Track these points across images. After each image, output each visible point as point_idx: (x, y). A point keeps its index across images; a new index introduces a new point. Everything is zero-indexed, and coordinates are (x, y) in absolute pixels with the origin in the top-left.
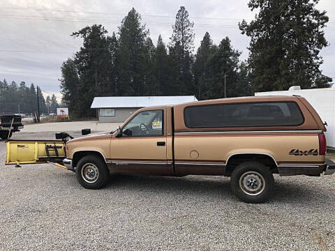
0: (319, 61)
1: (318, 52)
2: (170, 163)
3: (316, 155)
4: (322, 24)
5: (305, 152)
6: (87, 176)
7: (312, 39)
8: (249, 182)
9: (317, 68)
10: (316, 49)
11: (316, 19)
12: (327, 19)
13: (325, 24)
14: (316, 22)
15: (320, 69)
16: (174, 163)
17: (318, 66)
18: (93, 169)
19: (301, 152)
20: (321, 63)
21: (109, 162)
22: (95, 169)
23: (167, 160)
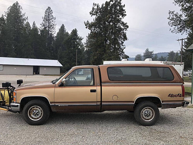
0: (124, 47)
1: (123, 43)
2: (99, 104)
3: (181, 97)
4: (126, 29)
5: (176, 95)
6: (32, 115)
7: (121, 36)
8: (146, 113)
9: (122, 51)
10: (122, 41)
11: (123, 26)
12: (128, 27)
13: (127, 29)
14: (123, 27)
15: (124, 51)
16: (101, 104)
17: (123, 49)
18: (38, 110)
19: (174, 95)
20: (125, 48)
21: (53, 104)
22: (40, 110)
23: (97, 102)
